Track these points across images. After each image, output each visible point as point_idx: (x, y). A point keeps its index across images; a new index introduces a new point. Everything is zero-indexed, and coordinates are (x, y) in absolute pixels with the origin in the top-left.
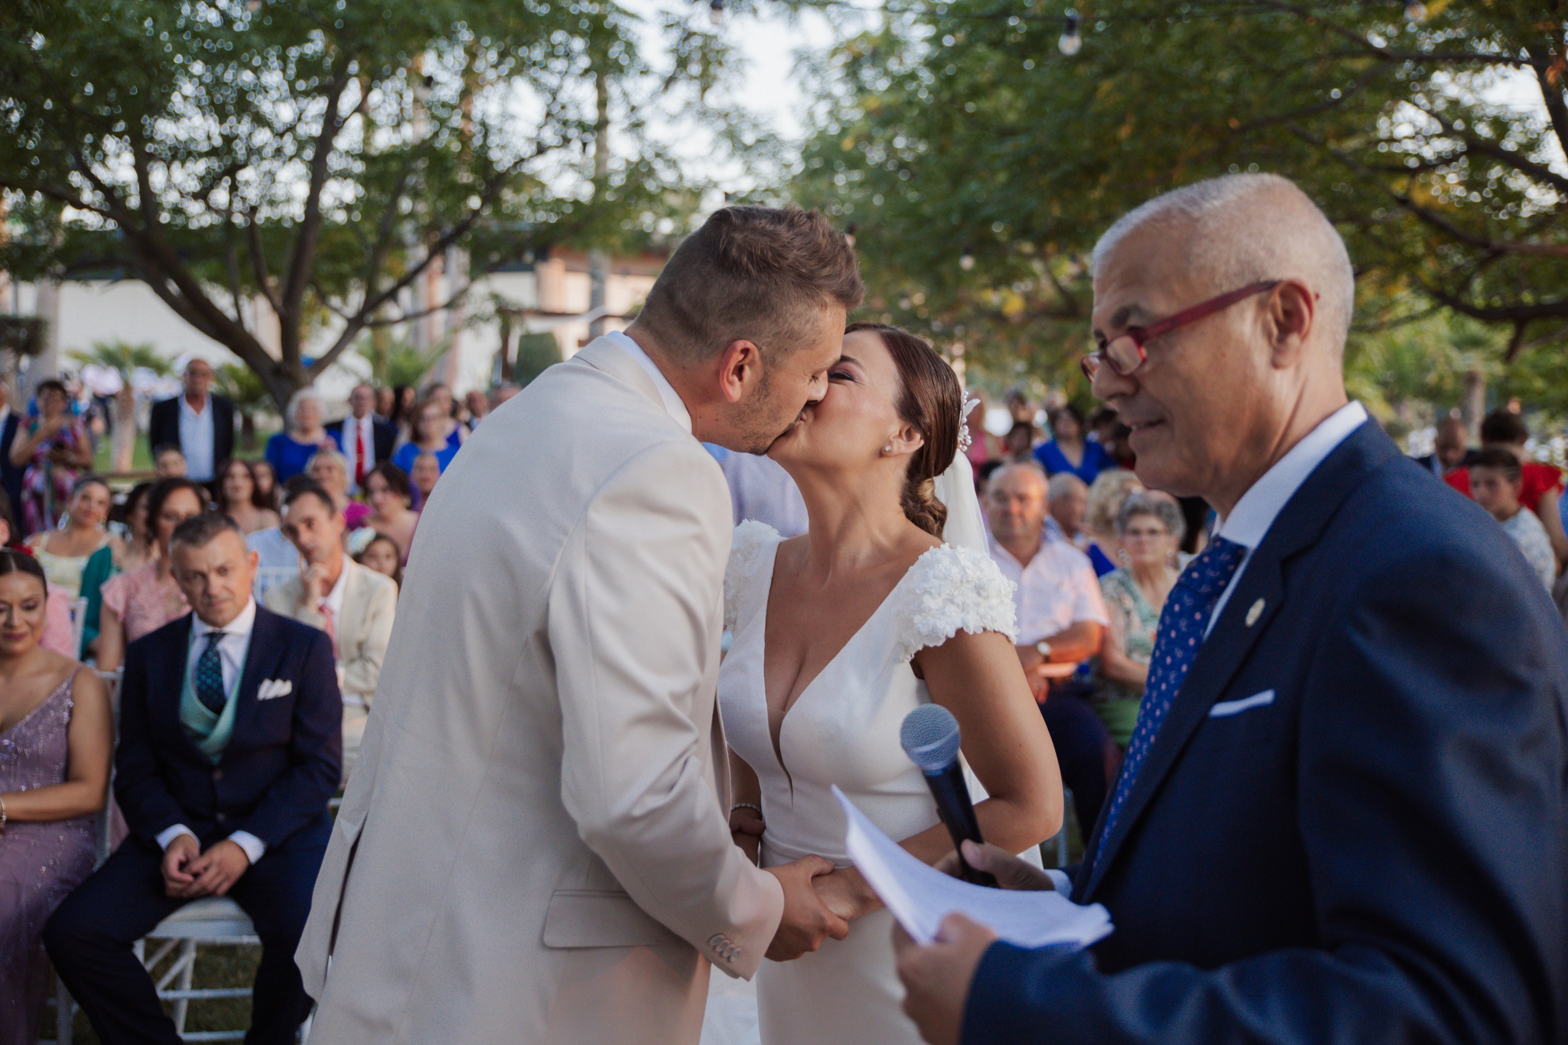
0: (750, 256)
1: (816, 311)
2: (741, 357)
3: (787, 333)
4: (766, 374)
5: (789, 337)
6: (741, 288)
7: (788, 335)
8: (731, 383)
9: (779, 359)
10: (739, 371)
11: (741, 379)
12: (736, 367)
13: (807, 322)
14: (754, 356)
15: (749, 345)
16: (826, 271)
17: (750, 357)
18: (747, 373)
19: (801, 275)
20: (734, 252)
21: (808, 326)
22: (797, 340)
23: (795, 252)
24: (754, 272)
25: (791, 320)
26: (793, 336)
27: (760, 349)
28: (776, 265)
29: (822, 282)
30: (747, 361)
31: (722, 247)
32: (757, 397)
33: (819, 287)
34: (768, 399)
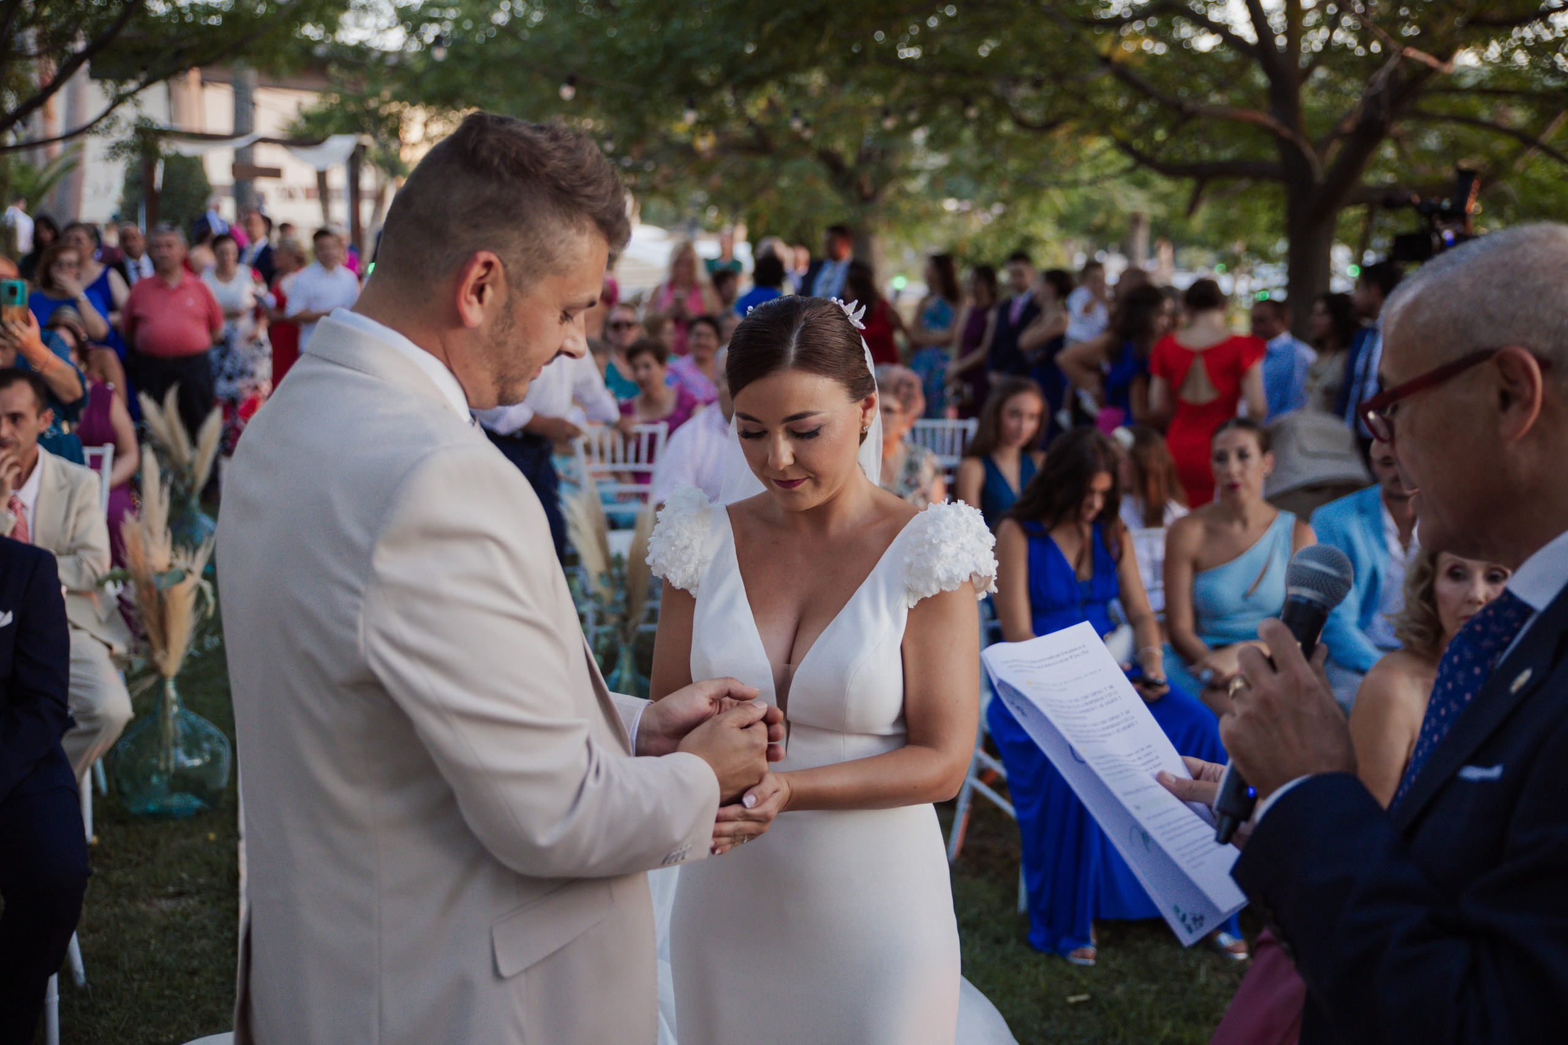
0: (504, 157)
1: (573, 232)
2: (483, 272)
3: (536, 251)
4: (510, 298)
5: (539, 257)
6: (490, 190)
7: (538, 253)
8: (469, 303)
9: (526, 282)
10: (479, 291)
11: (481, 300)
12: (474, 285)
13: (561, 242)
14: (497, 272)
15: (493, 258)
16: (589, 190)
17: (493, 273)
18: (489, 292)
19: (560, 189)
20: (484, 153)
21: (563, 247)
22: (548, 261)
23: (555, 161)
24: (507, 176)
25: (543, 235)
26: (547, 256)
27: (505, 266)
28: (533, 170)
29: (581, 200)
30: (488, 279)
31: (470, 145)
32: (500, 327)
33: (580, 206)
34: (513, 330)
